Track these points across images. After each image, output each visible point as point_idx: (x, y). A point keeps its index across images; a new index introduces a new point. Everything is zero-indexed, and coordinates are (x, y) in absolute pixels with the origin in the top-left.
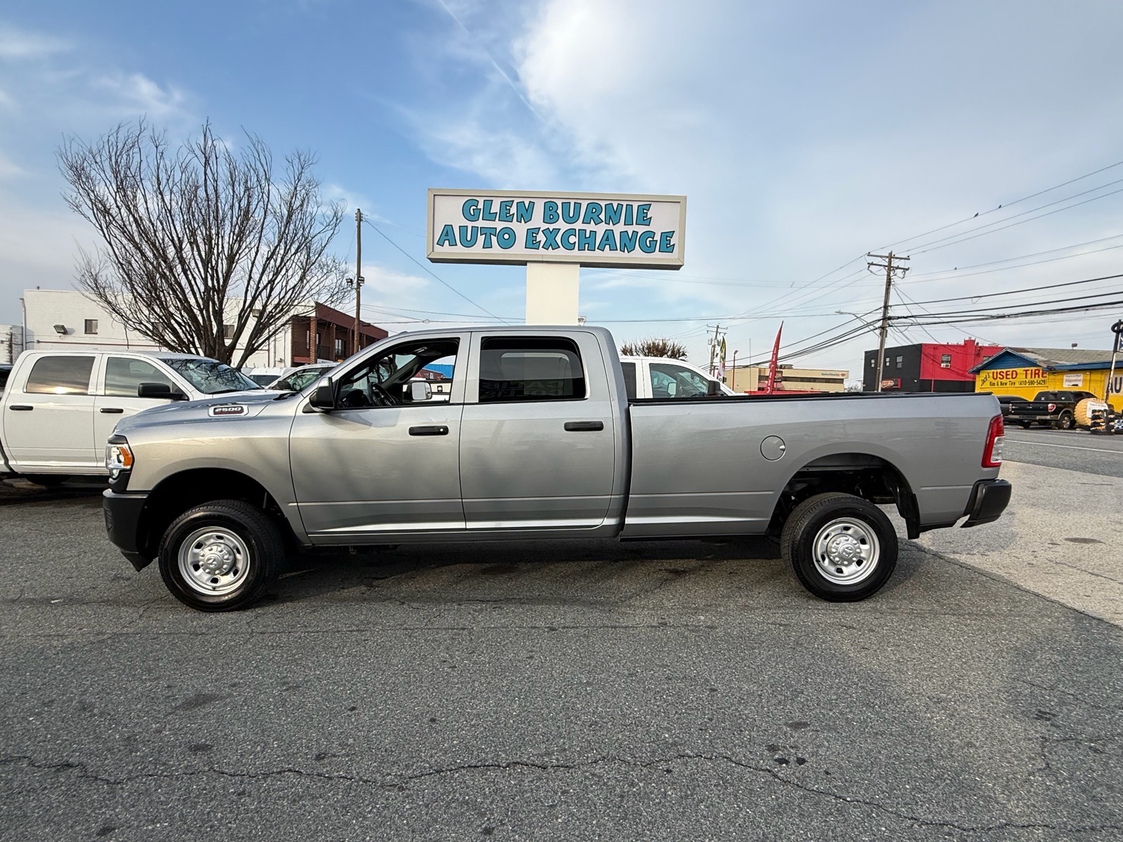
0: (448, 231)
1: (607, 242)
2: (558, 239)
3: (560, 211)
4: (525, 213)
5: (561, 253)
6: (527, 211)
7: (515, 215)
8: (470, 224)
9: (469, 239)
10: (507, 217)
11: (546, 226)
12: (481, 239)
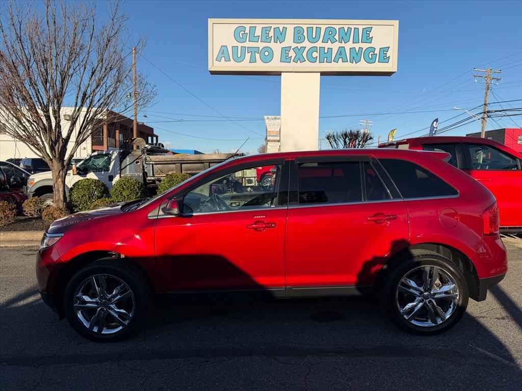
0: (223, 50)
1: (340, 56)
2: (304, 54)
3: (305, 34)
4: (280, 36)
5: (307, 65)
6: (281, 34)
7: (273, 37)
8: (240, 45)
9: (239, 56)
10: (267, 39)
11: (296, 45)
12: (248, 56)
